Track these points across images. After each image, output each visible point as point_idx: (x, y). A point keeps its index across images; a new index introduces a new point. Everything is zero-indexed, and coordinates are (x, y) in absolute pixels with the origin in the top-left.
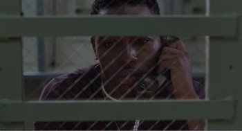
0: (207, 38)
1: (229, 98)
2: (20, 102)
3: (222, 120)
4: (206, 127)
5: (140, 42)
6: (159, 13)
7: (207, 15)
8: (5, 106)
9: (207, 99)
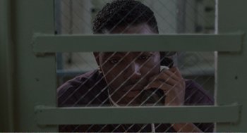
0: (216, 53)
1: (235, 104)
2: (55, 108)
3: (228, 123)
4: (215, 129)
5: (142, 58)
6: (158, 32)
7: (216, 33)
8: (41, 111)
9: (216, 105)
